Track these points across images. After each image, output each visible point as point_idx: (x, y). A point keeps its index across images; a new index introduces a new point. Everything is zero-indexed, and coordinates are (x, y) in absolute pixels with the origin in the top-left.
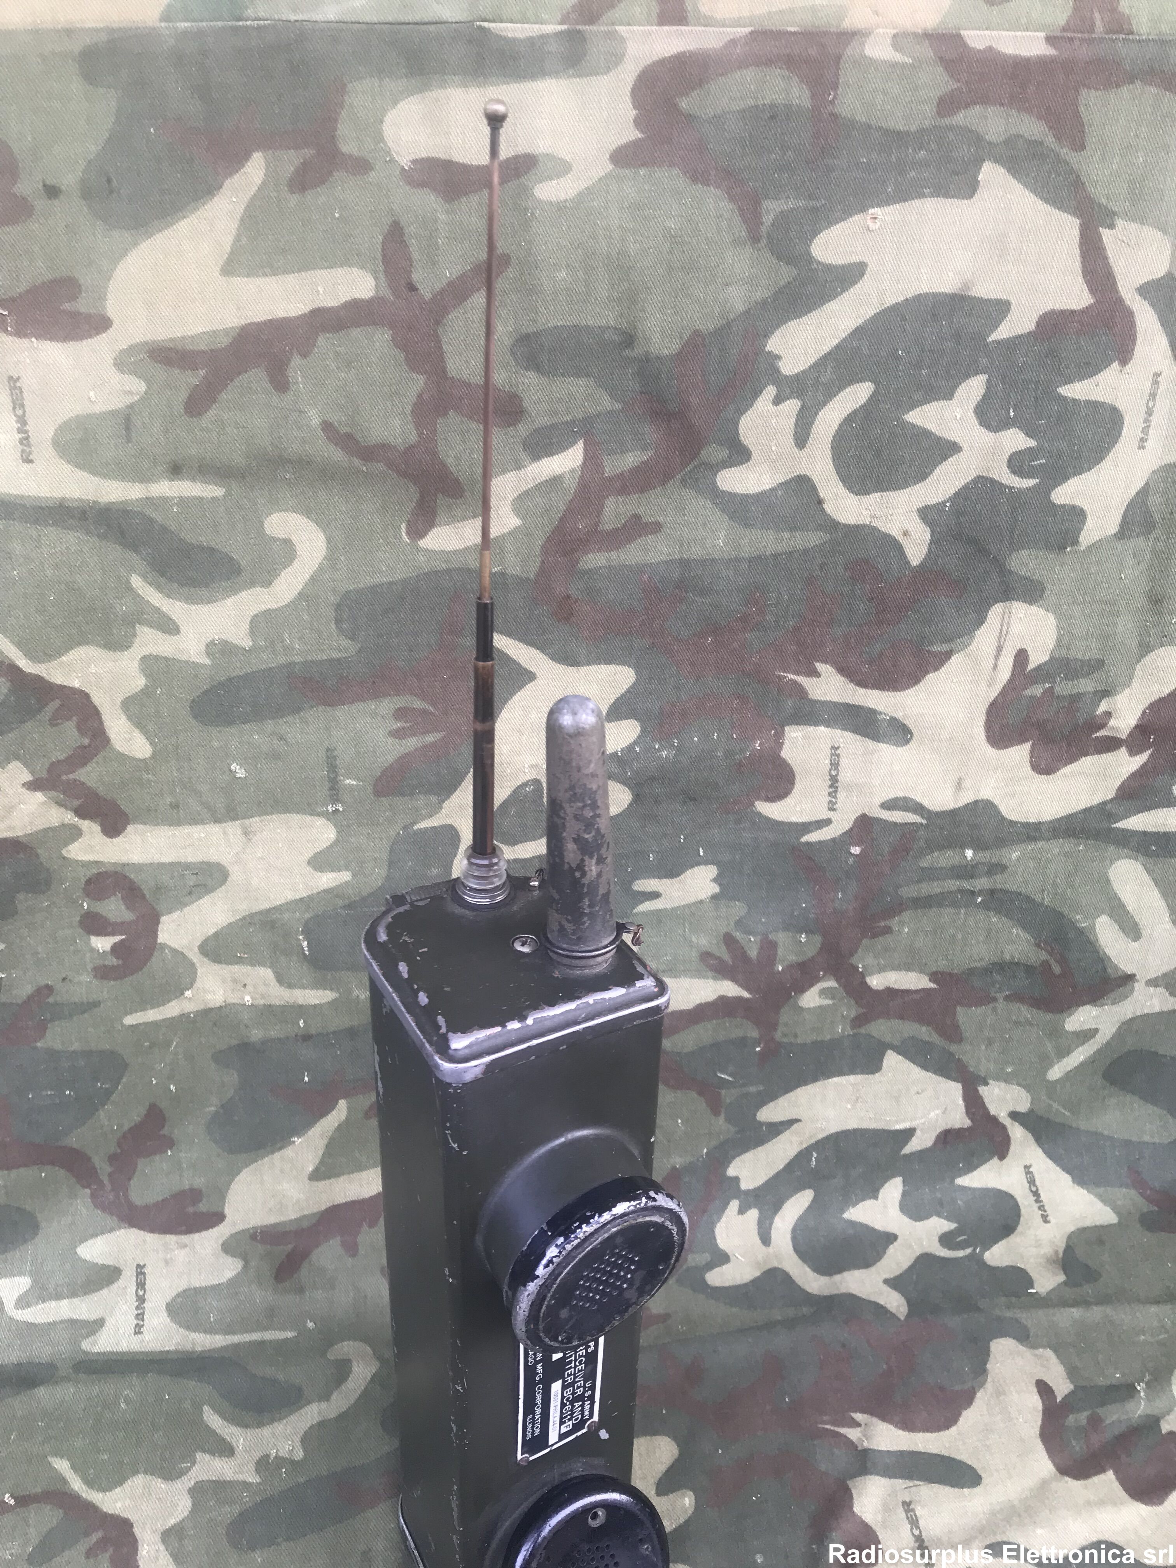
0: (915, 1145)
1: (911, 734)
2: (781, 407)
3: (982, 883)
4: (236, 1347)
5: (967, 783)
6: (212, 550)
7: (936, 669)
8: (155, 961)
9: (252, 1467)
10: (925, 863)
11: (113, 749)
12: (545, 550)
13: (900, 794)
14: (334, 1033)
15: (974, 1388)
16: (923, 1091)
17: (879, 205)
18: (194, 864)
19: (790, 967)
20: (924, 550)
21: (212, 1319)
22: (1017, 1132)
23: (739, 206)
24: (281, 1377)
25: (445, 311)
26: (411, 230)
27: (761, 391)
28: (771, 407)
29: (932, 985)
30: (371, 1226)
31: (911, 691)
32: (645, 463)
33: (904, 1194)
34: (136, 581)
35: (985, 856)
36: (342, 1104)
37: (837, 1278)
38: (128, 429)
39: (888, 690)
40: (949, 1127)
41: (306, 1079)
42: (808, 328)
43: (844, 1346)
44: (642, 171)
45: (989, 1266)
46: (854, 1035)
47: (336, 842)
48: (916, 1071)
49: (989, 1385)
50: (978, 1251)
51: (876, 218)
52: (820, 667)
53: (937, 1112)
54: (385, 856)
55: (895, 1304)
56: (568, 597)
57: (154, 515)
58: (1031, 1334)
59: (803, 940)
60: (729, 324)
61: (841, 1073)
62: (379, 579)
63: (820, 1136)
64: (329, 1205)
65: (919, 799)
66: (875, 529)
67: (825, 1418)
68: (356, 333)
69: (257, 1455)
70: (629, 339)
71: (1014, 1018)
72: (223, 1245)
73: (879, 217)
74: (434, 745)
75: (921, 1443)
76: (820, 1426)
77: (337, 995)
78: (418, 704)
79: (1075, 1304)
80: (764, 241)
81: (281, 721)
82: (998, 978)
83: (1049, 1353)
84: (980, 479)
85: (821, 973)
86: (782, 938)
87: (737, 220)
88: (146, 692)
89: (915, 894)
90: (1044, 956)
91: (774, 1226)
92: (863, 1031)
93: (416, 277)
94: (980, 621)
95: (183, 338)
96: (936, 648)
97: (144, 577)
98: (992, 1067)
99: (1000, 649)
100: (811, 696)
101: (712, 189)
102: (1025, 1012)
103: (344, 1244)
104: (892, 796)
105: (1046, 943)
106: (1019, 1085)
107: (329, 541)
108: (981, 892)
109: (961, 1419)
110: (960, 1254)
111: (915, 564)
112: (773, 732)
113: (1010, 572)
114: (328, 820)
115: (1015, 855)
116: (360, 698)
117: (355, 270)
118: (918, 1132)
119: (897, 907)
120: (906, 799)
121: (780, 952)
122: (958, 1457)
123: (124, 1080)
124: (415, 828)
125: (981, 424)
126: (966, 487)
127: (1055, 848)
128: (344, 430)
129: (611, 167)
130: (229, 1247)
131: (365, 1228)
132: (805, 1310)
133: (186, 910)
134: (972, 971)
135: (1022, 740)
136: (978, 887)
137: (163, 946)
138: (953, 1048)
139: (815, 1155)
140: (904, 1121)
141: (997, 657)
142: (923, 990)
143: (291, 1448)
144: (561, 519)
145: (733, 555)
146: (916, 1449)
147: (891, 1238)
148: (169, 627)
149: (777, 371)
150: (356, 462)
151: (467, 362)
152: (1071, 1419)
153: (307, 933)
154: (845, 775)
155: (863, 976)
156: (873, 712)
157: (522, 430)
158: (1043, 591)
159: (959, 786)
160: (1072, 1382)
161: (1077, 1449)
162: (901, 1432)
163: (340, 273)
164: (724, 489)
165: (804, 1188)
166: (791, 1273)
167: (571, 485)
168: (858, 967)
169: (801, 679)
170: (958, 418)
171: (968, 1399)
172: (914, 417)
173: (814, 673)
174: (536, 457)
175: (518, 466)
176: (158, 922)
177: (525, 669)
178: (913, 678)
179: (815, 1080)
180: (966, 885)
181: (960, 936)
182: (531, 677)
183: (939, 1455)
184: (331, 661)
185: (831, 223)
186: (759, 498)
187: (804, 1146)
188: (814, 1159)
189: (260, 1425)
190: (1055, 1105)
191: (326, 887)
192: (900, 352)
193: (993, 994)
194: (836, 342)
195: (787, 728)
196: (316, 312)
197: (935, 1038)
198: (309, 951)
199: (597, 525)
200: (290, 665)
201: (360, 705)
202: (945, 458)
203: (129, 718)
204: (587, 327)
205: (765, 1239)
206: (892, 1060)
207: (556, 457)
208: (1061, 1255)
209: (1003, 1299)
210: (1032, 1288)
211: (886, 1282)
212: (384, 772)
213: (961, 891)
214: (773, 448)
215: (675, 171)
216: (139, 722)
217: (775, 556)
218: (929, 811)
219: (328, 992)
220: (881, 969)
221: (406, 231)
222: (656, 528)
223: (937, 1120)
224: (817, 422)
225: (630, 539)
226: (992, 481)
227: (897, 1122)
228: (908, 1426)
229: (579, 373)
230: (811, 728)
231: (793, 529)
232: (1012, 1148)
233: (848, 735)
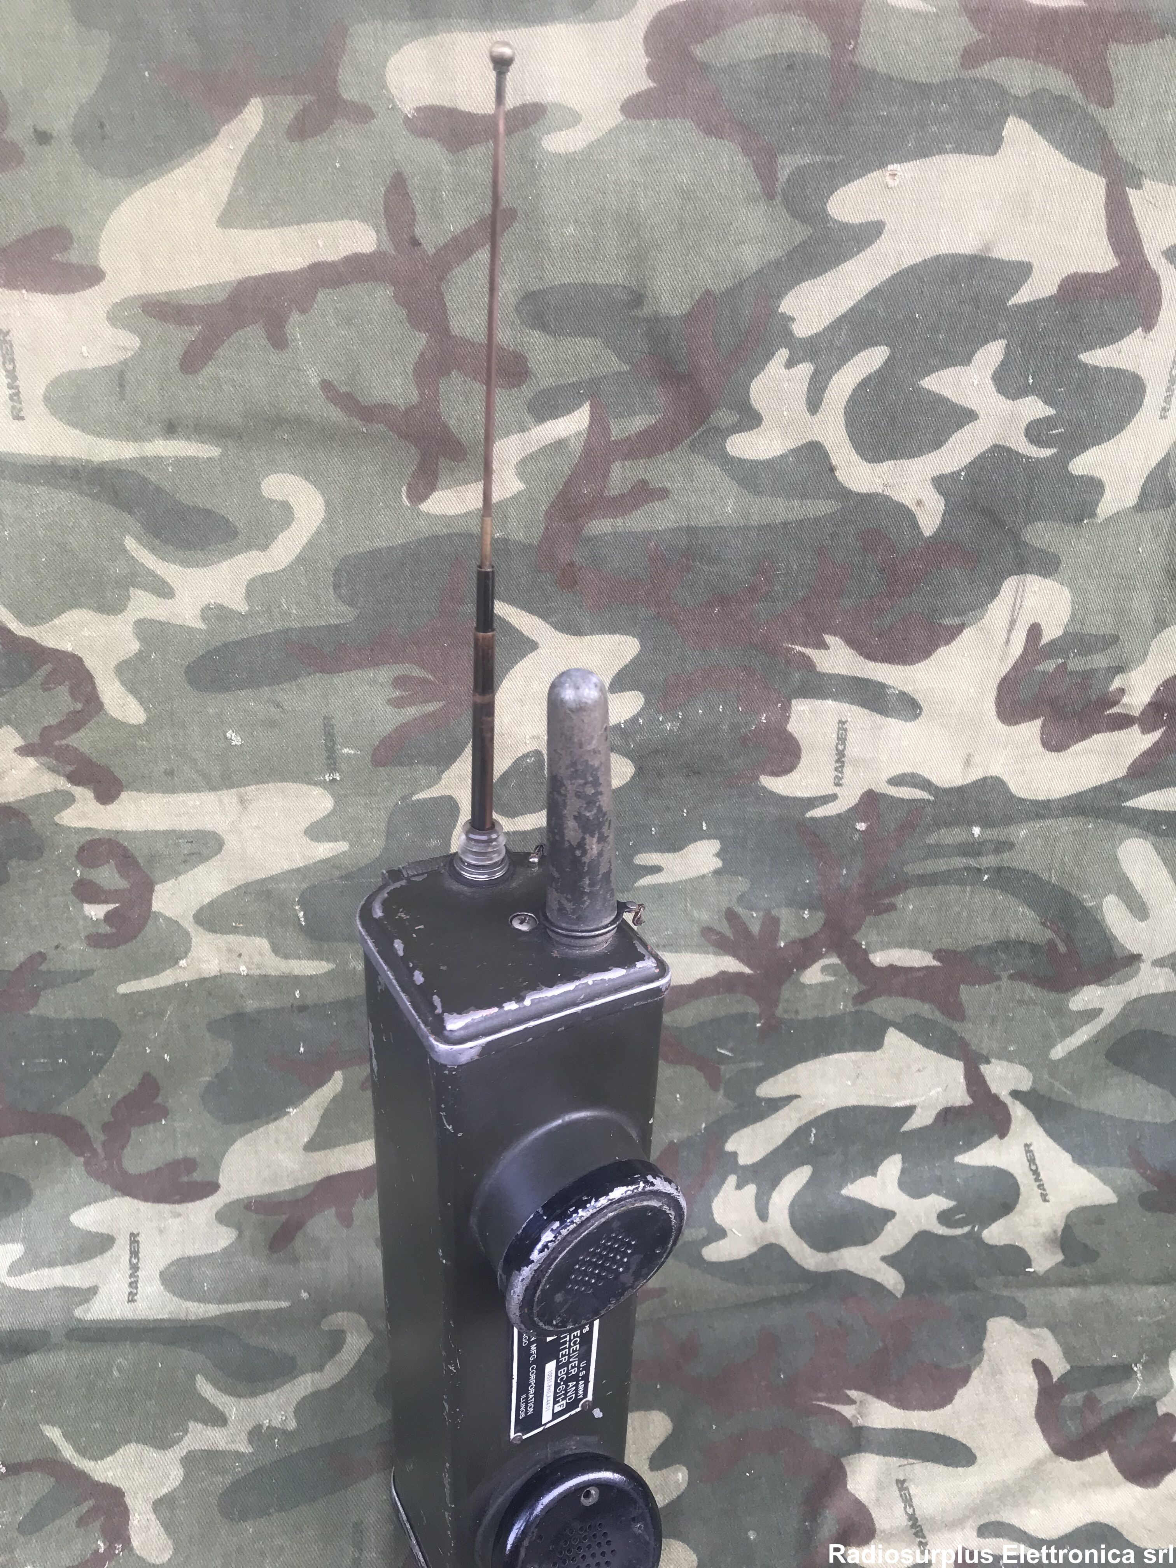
0: (914, 1123)
1: (921, 708)
2: (794, 370)
3: (988, 861)
4: (230, 1316)
5: (977, 759)
6: (208, 512)
7: (948, 642)
8: (150, 930)
9: (244, 1436)
10: (931, 840)
11: (106, 714)
12: (549, 515)
13: (908, 770)
14: (331, 1003)
15: (969, 1366)
16: (924, 1068)
17: (900, 161)
18: (190, 832)
19: (792, 944)
20: (938, 521)
21: (206, 1288)
22: (1018, 1111)
23: (753, 161)
24: (274, 1346)
25: (449, 268)
26: (415, 182)
27: (773, 354)
28: (783, 370)
29: (935, 963)
30: (366, 1197)
31: (921, 666)
32: (654, 426)
33: (903, 1171)
34: (130, 543)
35: (993, 834)
36: (338, 1075)
37: (834, 1254)
38: (121, 386)
39: (898, 664)
40: (950, 1105)
41: (302, 1050)
42: (822, 288)
43: (840, 1323)
44: (654, 123)
45: (987, 1244)
46: (857, 1012)
47: (333, 813)
48: (917, 1049)
49: (985, 1363)
50: (976, 1229)
51: (895, 175)
52: (829, 639)
53: (939, 1089)
54: (383, 826)
55: (892, 1282)
56: (572, 564)
57: (147, 475)
58: (1028, 1313)
59: (806, 916)
60: (741, 285)
61: (841, 1050)
62: (379, 543)
63: (820, 1112)
64: (324, 1175)
65: (926, 775)
66: (887, 497)
67: (820, 1395)
68: (356, 289)
69: (250, 1426)
70: (637, 298)
71: (1018, 997)
72: (217, 1214)
73: (898, 173)
74: (432, 714)
75: (916, 1421)
76: (814, 1402)
77: (334, 966)
78: (417, 672)
79: (1071, 1283)
80: (779, 199)
81: (276, 687)
82: (1003, 956)
83: (1046, 1333)
84: (996, 447)
85: (824, 950)
86: (785, 914)
87: (752, 175)
88: (141, 656)
89: (921, 872)
90: (1049, 934)
91: (771, 1201)
92: (865, 1008)
93: (418, 231)
94: (994, 594)
95: (179, 292)
96: (947, 622)
97: (138, 539)
98: (995, 1045)
99: (1013, 623)
100: (818, 669)
101: (726, 142)
102: (1030, 991)
103: (338, 1215)
104: (899, 771)
105: (1052, 923)
106: (1021, 1063)
107: (328, 503)
108: (987, 870)
109: (957, 1397)
110: (958, 1232)
111: (928, 535)
112: (779, 705)
113: (1026, 544)
114: (325, 789)
115: (1023, 833)
116: (359, 666)
117: (356, 223)
118: (918, 1110)
119: (903, 884)
120: (913, 775)
121: (782, 928)
122: (953, 1436)
123: (118, 1049)
124: (414, 798)
125: (998, 391)
126: (981, 457)
127: (1065, 826)
128: (343, 389)
129: (622, 118)
130: (223, 1217)
131: (360, 1199)
132: (802, 1287)
133: (181, 878)
134: (977, 949)
135: (1035, 717)
136: (985, 865)
137: (158, 915)
138: (955, 1026)
139: (814, 1131)
140: (904, 1098)
141: (1010, 631)
142: (927, 968)
143: (284, 1418)
144: (566, 485)
145: (742, 524)
146: (910, 1427)
147: (888, 1215)
148: (163, 590)
149: (790, 333)
150: (356, 422)
151: (470, 320)
152: (1067, 1399)
153: (303, 903)
154: (853, 750)
155: (866, 952)
156: (883, 686)
157: (527, 391)
158: (1058, 563)
159: (968, 762)
160: (1069, 1362)
161: (1073, 1429)
162: (896, 1410)
163: (341, 226)
164: (734, 454)
165: (803, 1164)
166: (788, 1249)
167: (577, 447)
168: (861, 944)
169: (808, 651)
170: (975, 385)
171: (964, 1377)
172: (930, 383)
173: (822, 645)
174: (541, 419)
175: (523, 429)
176: (151, 891)
177: (528, 639)
178: (925, 652)
179: (815, 1056)
180: (973, 863)
181: (965, 914)
182: (533, 646)
183: (934, 1434)
184: (329, 627)
185: (849, 180)
186: (769, 464)
187: (804, 1122)
188: (813, 1135)
189: (253, 1394)
190: (1057, 1085)
191: (323, 857)
192: (917, 315)
193: (997, 973)
194: (851, 303)
195: (794, 702)
196: (315, 267)
197: (938, 1016)
198: (305, 921)
199: (602, 491)
200: (287, 631)
201: (360, 673)
202: (960, 426)
203: (123, 683)
204: (595, 285)
205: (763, 1215)
206: (893, 1036)
207: (561, 420)
208: (1060, 1233)
209: (1001, 1278)
210: (1031, 1267)
211: (884, 1259)
212: (383, 742)
213: (968, 869)
214: (785, 413)
215: (689, 123)
216: (132, 688)
217: (785, 524)
218: (937, 787)
219: (324, 963)
220: (885, 946)
221: (408, 182)
222: (663, 494)
223: (937, 1099)
224: (830, 387)
225: (635, 507)
226: (1009, 450)
227: (897, 1099)
228: (902, 1403)
229: (586, 332)
230: (819, 701)
231: (804, 496)
232: (1013, 1127)
233: (857, 710)
